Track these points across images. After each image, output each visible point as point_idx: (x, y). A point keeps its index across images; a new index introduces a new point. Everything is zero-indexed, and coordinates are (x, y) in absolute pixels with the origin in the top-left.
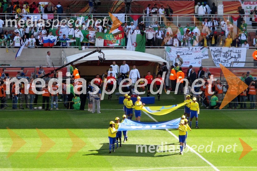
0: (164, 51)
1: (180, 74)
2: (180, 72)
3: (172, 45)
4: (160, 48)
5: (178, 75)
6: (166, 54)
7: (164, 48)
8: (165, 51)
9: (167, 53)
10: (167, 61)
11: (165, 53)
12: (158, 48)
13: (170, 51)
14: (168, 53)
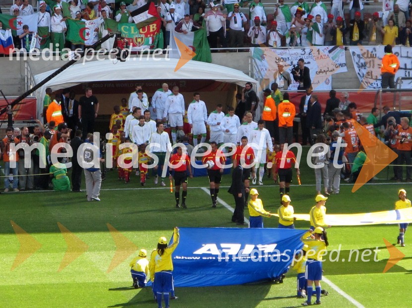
0: (249, 57)
1: (285, 106)
2: (286, 104)
3: (266, 44)
4: (240, 51)
5: (281, 110)
6: (254, 64)
7: (248, 51)
8: (252, 58)
9: (255, 61)
10: (256, 79)
11: (252, 61)
12: (235, 51)
13: (262, 57)
14: (257, 61)
